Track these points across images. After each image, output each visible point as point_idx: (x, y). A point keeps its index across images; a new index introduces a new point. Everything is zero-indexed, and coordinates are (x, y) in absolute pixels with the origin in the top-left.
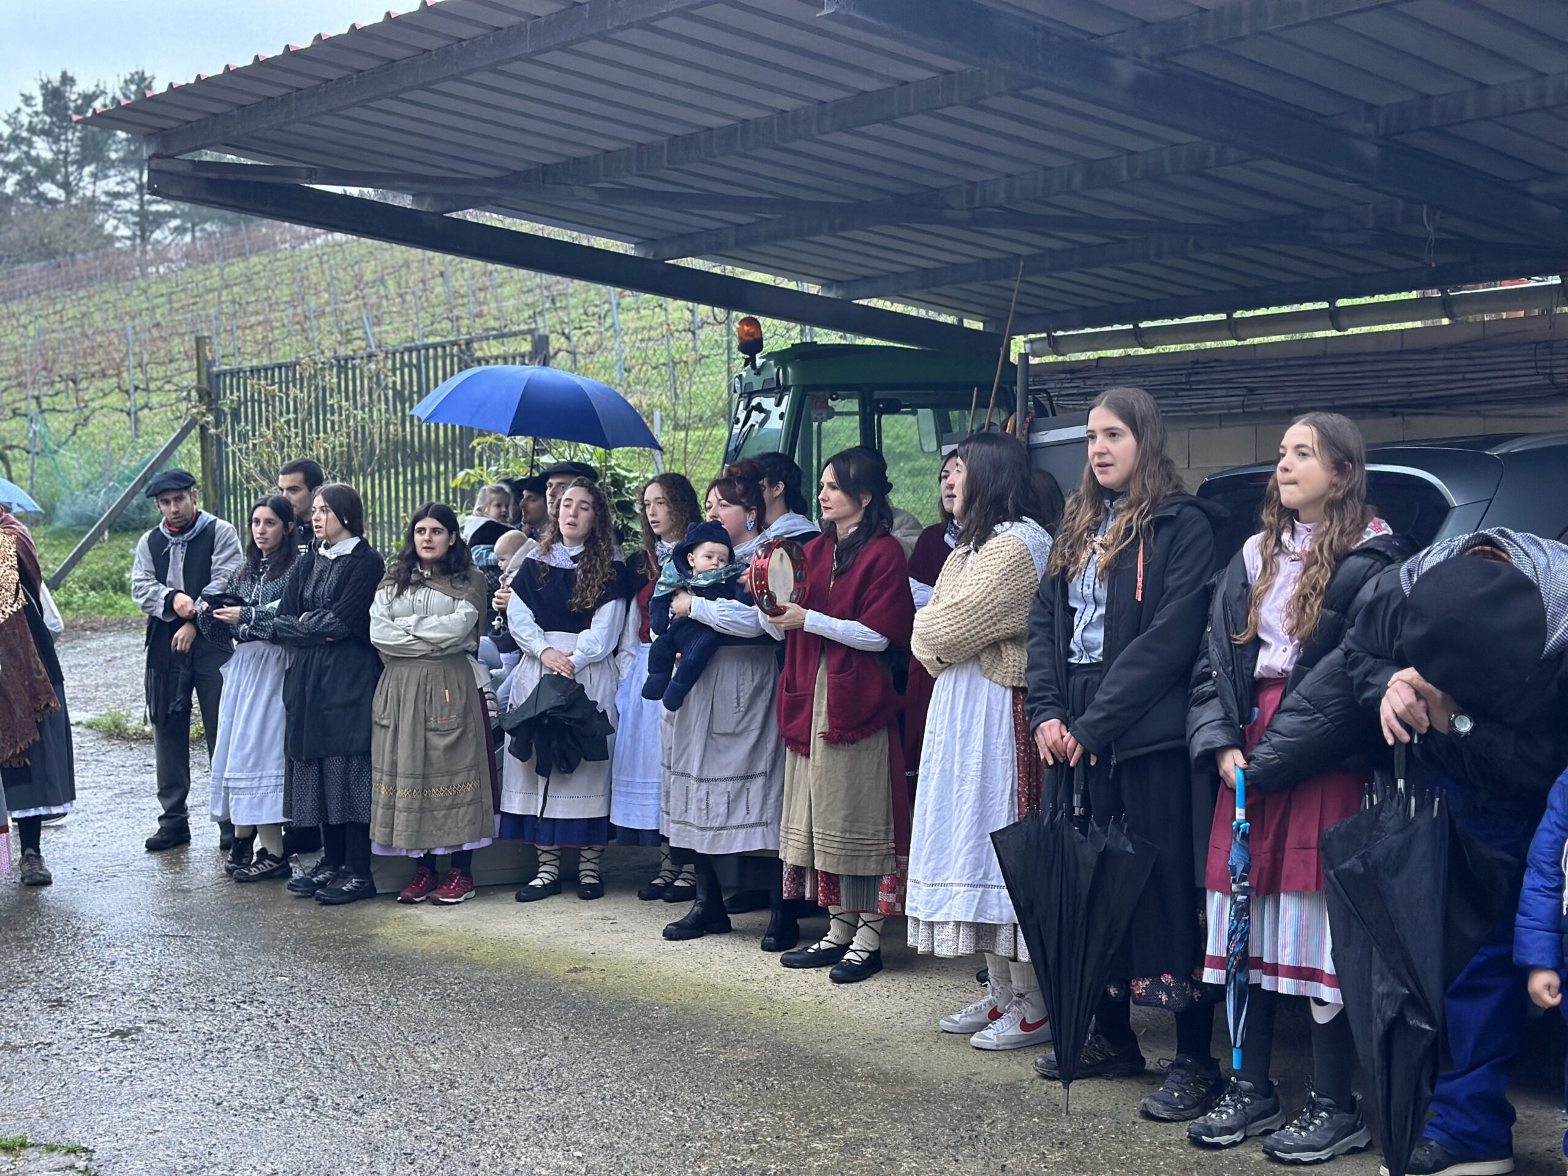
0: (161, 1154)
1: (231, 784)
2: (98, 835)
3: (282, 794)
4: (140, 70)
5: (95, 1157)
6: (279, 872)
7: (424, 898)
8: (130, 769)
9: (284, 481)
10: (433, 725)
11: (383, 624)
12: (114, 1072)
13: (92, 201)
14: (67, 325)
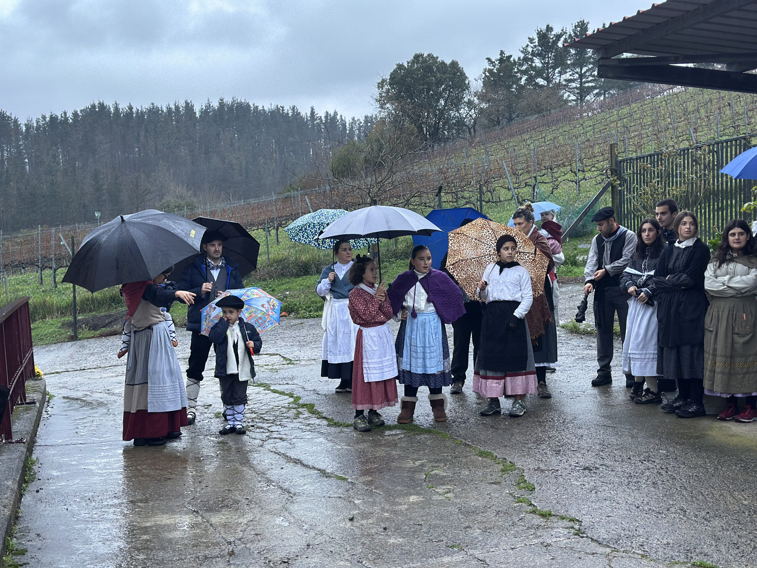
0: (613, 527)
1: (631, 356)
2: (570, 377)
3: (656, 362)
4: (582, 20)
5: (583, 524)
6: (656, 400)
7: (731, 418)
8: (582, 347)
9: (658, 210)
10: (736, 331)
11: (711, 280)
12: (587, 486)
13: (559, 84)
14: (547, 143)
